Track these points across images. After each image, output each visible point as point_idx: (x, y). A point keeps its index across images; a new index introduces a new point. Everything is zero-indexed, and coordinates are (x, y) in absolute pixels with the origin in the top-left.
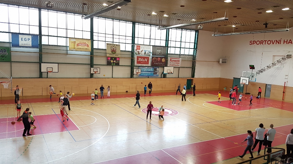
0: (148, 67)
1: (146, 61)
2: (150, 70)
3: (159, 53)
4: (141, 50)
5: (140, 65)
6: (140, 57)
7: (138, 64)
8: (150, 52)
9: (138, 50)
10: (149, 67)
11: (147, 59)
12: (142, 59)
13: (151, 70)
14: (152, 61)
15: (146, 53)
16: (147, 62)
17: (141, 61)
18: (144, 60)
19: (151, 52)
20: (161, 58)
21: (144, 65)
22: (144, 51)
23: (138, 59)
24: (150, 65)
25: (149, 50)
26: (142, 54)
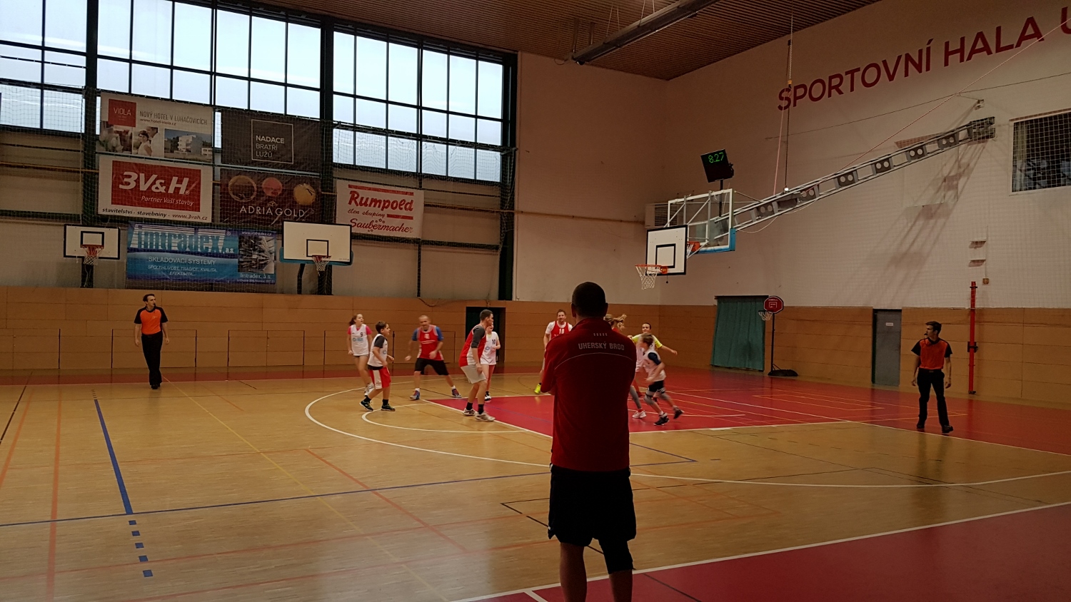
0: (197, 226)
1: (177, 189)
2: (209, 246)
3: (274, 152)
4: (141, 126)
5: (134, 211)
6: (139, 168)
7: (119, 207)
8: (205, 145)
9: (121, 128)
10: (205, 226)
11: (186, 180)
12: (147, 180)
13: (220, 244)
14: (224, 193)
15: (182, 145)
16: (185, 198)
17: (143, 187)
18: (167, 184)
19: (218, 144)
20: (292, 182)
21: (170, 214)
22: (161, 133)
23: (118, 178)
24: (205, 213)
25: (203, 130)
26: (149, 150)
